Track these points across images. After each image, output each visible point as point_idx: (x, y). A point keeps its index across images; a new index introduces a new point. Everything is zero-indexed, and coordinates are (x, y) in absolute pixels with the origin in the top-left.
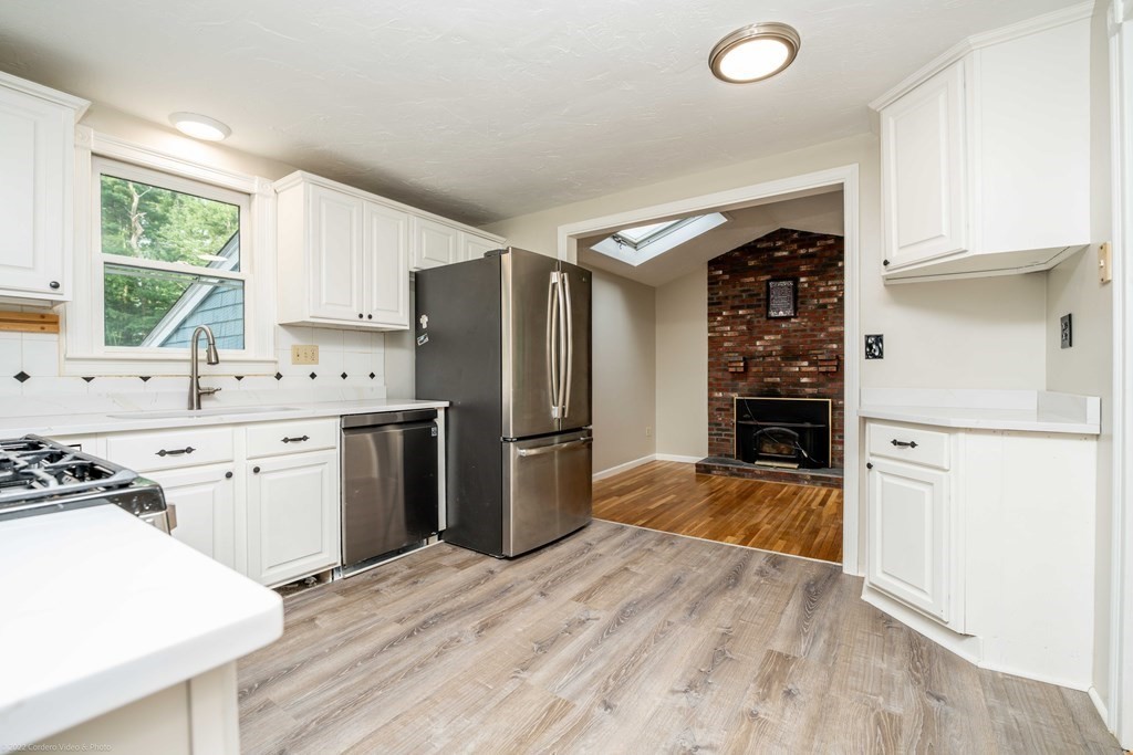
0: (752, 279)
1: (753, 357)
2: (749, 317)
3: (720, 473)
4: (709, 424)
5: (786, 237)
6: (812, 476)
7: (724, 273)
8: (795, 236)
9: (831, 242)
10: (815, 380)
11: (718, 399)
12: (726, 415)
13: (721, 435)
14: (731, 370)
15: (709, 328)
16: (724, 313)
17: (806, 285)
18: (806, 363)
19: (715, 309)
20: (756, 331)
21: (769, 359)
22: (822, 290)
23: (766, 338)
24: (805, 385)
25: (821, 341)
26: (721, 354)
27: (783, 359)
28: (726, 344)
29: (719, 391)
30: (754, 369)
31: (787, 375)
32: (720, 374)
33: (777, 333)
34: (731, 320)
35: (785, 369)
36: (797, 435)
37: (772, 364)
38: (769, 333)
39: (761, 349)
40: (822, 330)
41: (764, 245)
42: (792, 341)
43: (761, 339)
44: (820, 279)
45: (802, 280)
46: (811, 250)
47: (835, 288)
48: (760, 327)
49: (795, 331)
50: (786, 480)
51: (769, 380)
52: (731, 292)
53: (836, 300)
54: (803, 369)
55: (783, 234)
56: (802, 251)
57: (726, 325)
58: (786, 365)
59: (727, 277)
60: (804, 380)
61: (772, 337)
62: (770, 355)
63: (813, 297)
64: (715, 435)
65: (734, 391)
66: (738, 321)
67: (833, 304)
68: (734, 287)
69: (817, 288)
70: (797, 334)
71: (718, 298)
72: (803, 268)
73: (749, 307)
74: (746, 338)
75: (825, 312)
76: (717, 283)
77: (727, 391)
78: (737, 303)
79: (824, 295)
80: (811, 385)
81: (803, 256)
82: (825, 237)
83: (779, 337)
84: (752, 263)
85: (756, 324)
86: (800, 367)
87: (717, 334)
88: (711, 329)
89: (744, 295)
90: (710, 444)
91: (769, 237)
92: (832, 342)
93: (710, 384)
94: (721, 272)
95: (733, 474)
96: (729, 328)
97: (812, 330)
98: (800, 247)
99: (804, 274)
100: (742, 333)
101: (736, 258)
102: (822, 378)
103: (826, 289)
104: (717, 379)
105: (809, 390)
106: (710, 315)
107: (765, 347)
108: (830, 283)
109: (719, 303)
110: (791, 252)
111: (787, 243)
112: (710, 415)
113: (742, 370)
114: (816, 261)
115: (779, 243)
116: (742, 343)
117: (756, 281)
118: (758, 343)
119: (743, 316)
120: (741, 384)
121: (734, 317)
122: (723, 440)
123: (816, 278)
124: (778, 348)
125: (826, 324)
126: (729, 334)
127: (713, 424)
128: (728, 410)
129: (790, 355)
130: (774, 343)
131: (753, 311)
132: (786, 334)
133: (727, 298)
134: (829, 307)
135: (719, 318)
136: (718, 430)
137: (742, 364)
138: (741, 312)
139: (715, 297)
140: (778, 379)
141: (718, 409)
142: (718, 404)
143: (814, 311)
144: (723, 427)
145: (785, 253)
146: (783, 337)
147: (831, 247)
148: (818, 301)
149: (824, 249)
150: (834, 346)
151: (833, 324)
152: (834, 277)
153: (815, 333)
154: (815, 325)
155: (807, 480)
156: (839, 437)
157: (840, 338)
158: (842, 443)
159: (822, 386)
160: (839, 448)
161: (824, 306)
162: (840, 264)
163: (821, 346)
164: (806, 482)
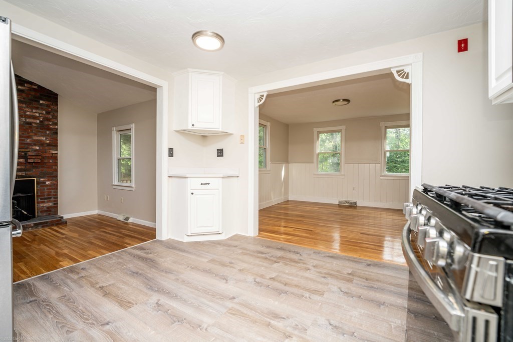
9: (35, 87)
10: (23, 167)
22: (28, 113)
25: (28, 144)
40: (28, 137)
44: (27, 107)
46: (20, 88)
47: (37, 115)
53: (38, 122)
63: (21, 116)
67: (36, 123)
69: (25, 112)
75: (31, 127)
79: (29, 117)
80: (20, 170)
82: (31, 83)
92: (35, 145)
97: (21, 137)
102: (28, 166)
103: (32, 114)
105: (19, 174)
108: (34, 111)
114: (24, 95)
123: (24, 105)
125: (31, 134)
134: (33, 125)
143: (22, 126)
147: (35, 90)
148: (26, 120)
149: (31, 90)
150: (37, 148)
151: (36, 135)
152: (37, 108)
153: (23, 139)
154: (23, 134)
155: (31, 227)
156: (41, 199)
157: (41, 144)
158: (44, 202)
159: (28, 171)
160: (41, 205)
161: (30, 123)
162: (41, 102)
163: (28, 147)
164: (30, 229)
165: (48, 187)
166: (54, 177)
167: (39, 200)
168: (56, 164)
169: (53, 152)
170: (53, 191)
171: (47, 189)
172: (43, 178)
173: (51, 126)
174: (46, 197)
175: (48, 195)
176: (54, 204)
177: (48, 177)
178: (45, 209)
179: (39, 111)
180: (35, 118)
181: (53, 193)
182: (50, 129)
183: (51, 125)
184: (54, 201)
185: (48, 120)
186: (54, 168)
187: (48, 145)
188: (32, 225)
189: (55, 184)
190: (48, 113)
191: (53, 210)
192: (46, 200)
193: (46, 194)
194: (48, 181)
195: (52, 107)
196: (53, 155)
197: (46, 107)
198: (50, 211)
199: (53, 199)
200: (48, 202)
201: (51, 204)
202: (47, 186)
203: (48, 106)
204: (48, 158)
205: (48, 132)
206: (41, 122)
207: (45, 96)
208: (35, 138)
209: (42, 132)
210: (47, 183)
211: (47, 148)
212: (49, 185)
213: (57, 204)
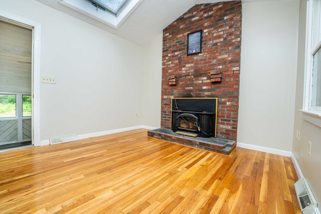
0: (181, 35)
1: (181, 77)
2: (179, 56)
3: (157, 137)
4: (162, 112)
5: (198, 9)
6: (200, 143)
7: (170, 34)
8: (202, 7)
9: (220, 6)
10: (210, 87)
11: (165, 99)
12: (168, 107)
13: (166, 117)
14: (170, 83)
15: (163, 63)
16: (169, 55)
17: (207, 34)
18: (205, 78)
19: (165, 54)
20: (182, 63)
21: (188, 77)
22: (215, 35)
23: (187, 66)
24: (205, 90)
25: (214, 65)
26: (167, 76)
27: (195, 77)
28: (169, 71)
29: (166, 95)
30: (181, 83)
31: (196, 85)
32: (166, 86)
33: (192, 62)
34: (172, 58)
35: (195, 82)
36: (197, 118)
37: (189, 80)
38: (188, 63)
39: (184, 72)
40: (214, 58)
41: (188, 16)
42: (199, 66)
43: (184, 66)
44: (214, 29)
45: (205, 31)
46: (210, 13)
47: (222, 33)
48: (184, 60)
49: (201, 60)
50: (187, 144)
51: (188, 88)
52: (173, 43)
53: (222, 40)
54: (204, 81)
55: (196, 8)
56: (206, 15)
57: (169, 61)
58: (196, 80)
59: (171, 36)
60: (204, 88)
61: (190, 65)
62: (188, 75)
63: (210, 40)
64: (164, 117)
65: (172, 95)
66: (175, 58)
67: (220, 42)
68: (173, 41)
69: (213, 35)
70: (202, 62)
71: (167, 48)
72: (206, 24)
73: (180, 50)
74: (178, 67)
75: (216, 48)
76: (167, 40)
77: (169, 95)
78: (174, 49)
79: (216, 38)
80: (208, 90)
81: (206, 18)
82: (217, 4)
83: (193, 65)
84: (181, 27)
85: (182, 59)
86: (202, 80)
87: (166, 66)
88: (164, 64)
89: (178, 44)
90: (162, 122)
91: (190, 11)
92: (219, 65)
93: (162, 92)
94: (168, 34)
95: (162, 138)
96: (170, 63)
97: (209, 59)
98: (205, 13)
99: (206, 28)
100: (176, 65)
101: (175, 26)
102: (214, 86)
103: (217, 34)
104: (165, 89)
105: (206, 93)
106: (163, 57)
107: (186, 70)
108: (219, 30)
109: (167, 50)
110: (200, 17)
111: (198, 11)
112: (162, 107)
113: (174, 83)
114: (212, 19)
115: (195, 13)
116: (176, 70)
117: (183, 36)
118: (183, 69)
119: (177, 56)
120: (175, 91)
121: (173, 56)
122: (167, 120)
123: (212, 29)
124: (192, 71)
125: (217, 54)
126: (171, 65)
127: (163, 112)
128: (169, 105)
129: (198, 74)
130: (190, 68)
131: (181, 52)
132: (196, 63)
133: (170, 47)
134: (218, 45)
135: (167, 58)
136: (165, 115)
137: (174, 80)
138: (176, 53)
139: (165, 47)
140: (192, 87)
141: (166, 104)
142: (165, 102)
143: (210, 48)
144: (167, 113)
145: (197, 18)
146: (195, 64)
147: (220, 9)
148: (213, 42)
149: (217, 11)
150: (221, 67)
151: (220, 54)
152: (222, 26)
153: (211, 60)
154: (211, 56)
155: (197, 145)
156: (222, 120)
157: (224, 62)
158: (223, 124)
159: (213, 91)
160: (221, 127)
161: (216, 44)
162: (225, 18)
163: (214, 68)
164: (196, 146)
165: (228, 109)
166: (234, 97)
167: (220, 121)
168: (238, 83)
169: (235, 69)
170: (232, 113)
171: (227, 110)
172: (224, 98)
173: (234, 41)
174: (226, 118)
175: (228, 117)
176: (233, 128)
177: (229, 97)
178: (224, 131)
179: (223, 29)
180: (219, 37)
181: (232, 116)
182: (231, 44)
183: (233, 39)
184: (233, 124)
185: (231, 34)
186: (235, 87)
187: (231, 62)
188: (198, 143)
189: (234, 106)
190: (231, 27)
191: (231, 134)
192: (225, 122)
193: (226, 115)
194: (229, 101)
195: (235, 18)
196: (235, 72)
197: (229, 22)
198: (229, 134)
199: (232, 122)
200: (227, 124)
201: (229, 127)
202: (227, 107)
203: (231, 19)
204: (229, 76)
205: (230, 48)
206: (225, 39)
207: (229, 10)
208: (220, 57)
209: (225, 50)
210: (228, 103)
211: (229, 65)
212: (230, 107)
213: (236, 128)
